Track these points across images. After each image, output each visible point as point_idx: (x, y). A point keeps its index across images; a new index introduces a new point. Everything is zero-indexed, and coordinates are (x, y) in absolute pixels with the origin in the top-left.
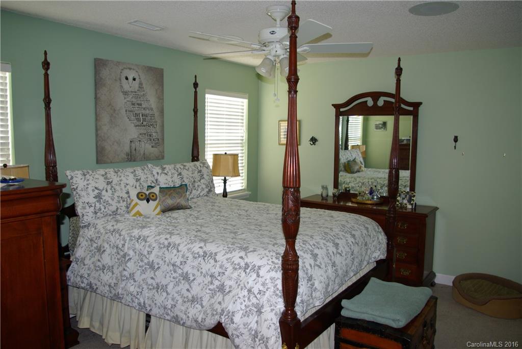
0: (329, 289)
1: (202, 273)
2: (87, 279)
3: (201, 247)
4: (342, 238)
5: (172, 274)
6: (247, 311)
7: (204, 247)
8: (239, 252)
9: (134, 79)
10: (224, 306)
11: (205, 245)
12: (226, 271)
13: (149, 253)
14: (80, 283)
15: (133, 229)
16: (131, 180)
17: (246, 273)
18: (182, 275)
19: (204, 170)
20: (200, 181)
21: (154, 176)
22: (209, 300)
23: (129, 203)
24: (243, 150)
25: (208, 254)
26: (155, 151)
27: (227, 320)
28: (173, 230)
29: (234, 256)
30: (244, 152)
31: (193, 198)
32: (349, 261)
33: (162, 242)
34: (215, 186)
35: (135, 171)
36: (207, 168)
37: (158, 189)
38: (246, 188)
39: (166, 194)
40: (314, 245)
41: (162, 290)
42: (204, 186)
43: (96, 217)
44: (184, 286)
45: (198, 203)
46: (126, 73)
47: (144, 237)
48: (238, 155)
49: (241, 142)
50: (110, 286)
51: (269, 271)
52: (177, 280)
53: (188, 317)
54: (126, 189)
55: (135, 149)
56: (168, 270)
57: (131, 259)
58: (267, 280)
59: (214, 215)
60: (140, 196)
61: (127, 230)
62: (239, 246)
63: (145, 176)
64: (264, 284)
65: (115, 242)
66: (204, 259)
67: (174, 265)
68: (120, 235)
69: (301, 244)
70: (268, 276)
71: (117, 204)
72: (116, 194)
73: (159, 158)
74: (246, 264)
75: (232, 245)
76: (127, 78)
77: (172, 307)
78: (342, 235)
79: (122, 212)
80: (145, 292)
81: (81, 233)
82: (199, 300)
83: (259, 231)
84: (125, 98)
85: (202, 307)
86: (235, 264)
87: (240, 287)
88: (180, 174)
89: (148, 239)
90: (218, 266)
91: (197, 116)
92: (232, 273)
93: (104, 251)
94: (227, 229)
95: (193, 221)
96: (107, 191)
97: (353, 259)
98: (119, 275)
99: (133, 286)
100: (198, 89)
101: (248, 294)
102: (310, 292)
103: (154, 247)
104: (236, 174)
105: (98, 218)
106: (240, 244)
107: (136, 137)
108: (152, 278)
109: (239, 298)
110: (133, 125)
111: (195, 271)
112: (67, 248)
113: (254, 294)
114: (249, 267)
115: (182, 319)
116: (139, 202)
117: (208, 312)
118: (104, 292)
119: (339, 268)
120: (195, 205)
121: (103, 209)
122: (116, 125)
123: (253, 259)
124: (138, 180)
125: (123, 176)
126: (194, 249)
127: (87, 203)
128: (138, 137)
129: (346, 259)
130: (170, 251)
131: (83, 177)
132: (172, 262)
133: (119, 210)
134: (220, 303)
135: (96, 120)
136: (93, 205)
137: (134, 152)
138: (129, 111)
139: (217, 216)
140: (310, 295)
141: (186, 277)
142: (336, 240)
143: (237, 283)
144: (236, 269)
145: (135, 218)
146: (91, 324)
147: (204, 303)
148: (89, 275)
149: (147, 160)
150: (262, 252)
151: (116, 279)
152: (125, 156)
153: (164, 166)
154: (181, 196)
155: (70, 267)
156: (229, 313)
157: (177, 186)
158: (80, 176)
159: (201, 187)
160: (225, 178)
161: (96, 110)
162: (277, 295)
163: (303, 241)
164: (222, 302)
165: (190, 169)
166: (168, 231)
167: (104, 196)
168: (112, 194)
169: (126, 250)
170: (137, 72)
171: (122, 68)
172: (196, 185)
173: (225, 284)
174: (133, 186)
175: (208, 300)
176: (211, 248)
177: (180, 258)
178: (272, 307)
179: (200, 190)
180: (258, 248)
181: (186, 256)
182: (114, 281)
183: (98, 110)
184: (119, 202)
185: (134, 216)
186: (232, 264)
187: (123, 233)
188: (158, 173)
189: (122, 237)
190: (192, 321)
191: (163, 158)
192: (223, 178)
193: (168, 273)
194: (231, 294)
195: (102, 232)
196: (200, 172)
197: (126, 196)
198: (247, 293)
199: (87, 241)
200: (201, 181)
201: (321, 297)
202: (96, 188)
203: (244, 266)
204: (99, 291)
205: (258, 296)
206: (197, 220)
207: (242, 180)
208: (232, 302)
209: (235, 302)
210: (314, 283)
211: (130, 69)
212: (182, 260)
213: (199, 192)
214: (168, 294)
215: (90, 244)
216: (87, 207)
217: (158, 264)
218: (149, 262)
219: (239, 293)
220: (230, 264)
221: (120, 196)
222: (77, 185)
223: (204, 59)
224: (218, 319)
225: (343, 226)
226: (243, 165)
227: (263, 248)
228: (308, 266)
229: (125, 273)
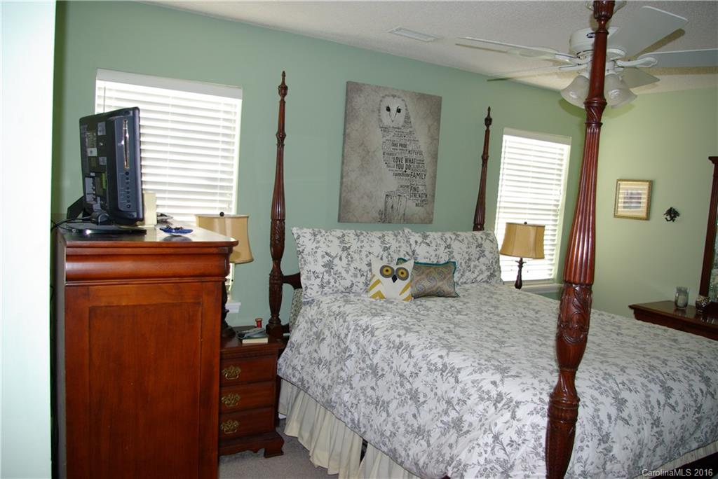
0: (642, 462)
1: (436, 394)
2: (300, 373)
3: (441, 357)
4: (683, 380)
5: (397, 388)
6: (487, 469)
7: (446, 358)
8: (493, 374)
9: (399, 111)
10: (455, 452)
11: (448, 354)
12: (469, 398)
13: (375, 351)
14: (291, 376)
15: (361, 315)
16: (377, 248)
17: (496, 409)
18: (410, 392)
19: (487, 245)
20: (478, 259)
21: (410, 245)
22: (439, 437)
23: (369, 279)
24: (556, 220)
25: (449, 368)
26: (420, 211)
27: (455, 474)
28: (414, 325)
29: (484, 379)
30: (557, 223)
31: (465, 283)
32: (690, 421)
33: (392, 340)
34: (502, 269)
35: (384, 236)
36: (492, 242)
37: (413, 264)
38: (556, 277)
39: (423, 273)
40: (623, 384)
41: (382, 408)
42: (484, 268)
43: (322, 292)
44: (410, 408)
45: (470, 291)
46: (389, 102)
47: (373, 328)
48: (544, 227)
49: (555, 208)
50: (323, 387)
51: (531, 413)
52: (403, 398)
53: (408, 455)
54: (368, 259)
55: (392, 207)
56: (394, 381)
57: (352, 356)
58: (526, 427)
59: (485, 312)
60: (385, 271)
61: (354, 316)
62: (496, 363)
63: (398, 245)
64: (519, 432)
65: (338, 330)
66: (441, 374)
67: (401, 376)
68: (344, 322)
69: (600, 379)
70: (529, 420)
71: (353, 279)
72: (353, 265)
73: (426, 222)
74: (500, 395)
75: (486, 360)
76: (388, 109)
77: (390, 436)
78: (684, 375)
79: (358, 290)
80: (362, 405)
81: (301, 311)
82: (425, 434)
83: (540, 346)
84: (384, 136)
85: (429, 445)
86: (483, 391)
87: (483, 429)
88: (448, 247)
89: (376, 333)
90: (459, 389)
91: (486, 166)
92: (477, 404)
93: (324, 339)
94: (492, 335)
95: (451, 316)
96: (341, 259)
97: (700, 419)
98: (336, 374)
99: (348, 395)
100: (491, 127)
101: (494, 442)
102: (602, 461)
103: (381, 345)
104: (539, 255)
105: (326, 294)
106: (499, 362)
107: (395, 190)
108: (373, 388)
109: (478, 445)
110: (391, 173)
111: (428, 390)
112: (287, 329)
113: (502, 444)
114: (502, 399)
115: (400, 456)
116: (382, 278)
117: (434, 455)
118: (316, 394)
119: (666, 431)
120: (466, 294)
121: (332, 283)
122: (368, 172)
123: (511, 388)
124: (386, 249)
125: (366, 240)
126: (431, 357)
127: (314, 273)
128: (398, 190)
129: (683, 417)
130: (400, 354)
131: (313, 238)
132: (400, 370)
133: (354, 287)
134: (451, 446)
135: (343, 163)
136: (321, 276)
137: (391, 210)
138: (388, 154)
139: (489, 314)
140: (600, 467)
141: (414, 396)
142: (668, 382)
143: (480, 421)
144: (482, 399)
145: (374, 300)
146: (300, 433)
147: (432, 441)
148: (302, 368)
149: (407, 223)
150: (529, 380)
151: (331, 380)
152: (378, 215)
153: (428, 233)
154: (445, 278)
155: (283, 353)
156: (460, 465)
157: (442, 262)
158: (308, 236)
159: (478, 269)
160: (521, 260)
161: (343, 151)
162: (537, 454)
163: (605, 374)
164: (454, 446)
165: (466, 241)
166: (405, 325)
167: (336, 265)
168: (347, 264)
169: (348, 343)
170: (403, 100)
171: (384, 95)
172: (472, 264)
173: (464, 419)
174: (378, 257)
175: (437, 437)
176: (455, 360)
177: (411, 366)
178: (527, 473)
179: (476, 273)
180: (524, 373)
181: (420, 365)
182: (329, 382)
183: (346, 150)
184: (356, 276)
185: (372, 297)
186: (478, 391)
187: (348, 319)
188: (416, 242)
189: (346, 324)
190: (411, 462)
191: (431, 222)
192: (519, 259)
193: (392, 385)
194: (468, 436)
195: (325, 313)
196: (480, 246)
197: (367, 268)
198: (492, 440)
199: (307, 322)
200: (480, 260)
201: (621, 474)
202: (327, 253)
203: (495, 396)
204: (310, 392)
205: (508, 449)
206: (457, 315)
207: (551, 264)
208: (466, 450)
209: (470, 451)
210: (612, 447)
211: (394, 96)
212: (413, 370)
213: (475, 275)
214: (388, 415)
215: (309, 326)
216: (313, 278)
217: (383, 370)
218: (371, 365)
219: (480, 437)
220: (476, 389)
221: (359, 268)
222: (303, 247)
223: (489, 80)
224: (443, 469)
225: (690, 359)
226: (555, 243)
227: (532, 374)
228: (604, 417)
229: (343, 374)
